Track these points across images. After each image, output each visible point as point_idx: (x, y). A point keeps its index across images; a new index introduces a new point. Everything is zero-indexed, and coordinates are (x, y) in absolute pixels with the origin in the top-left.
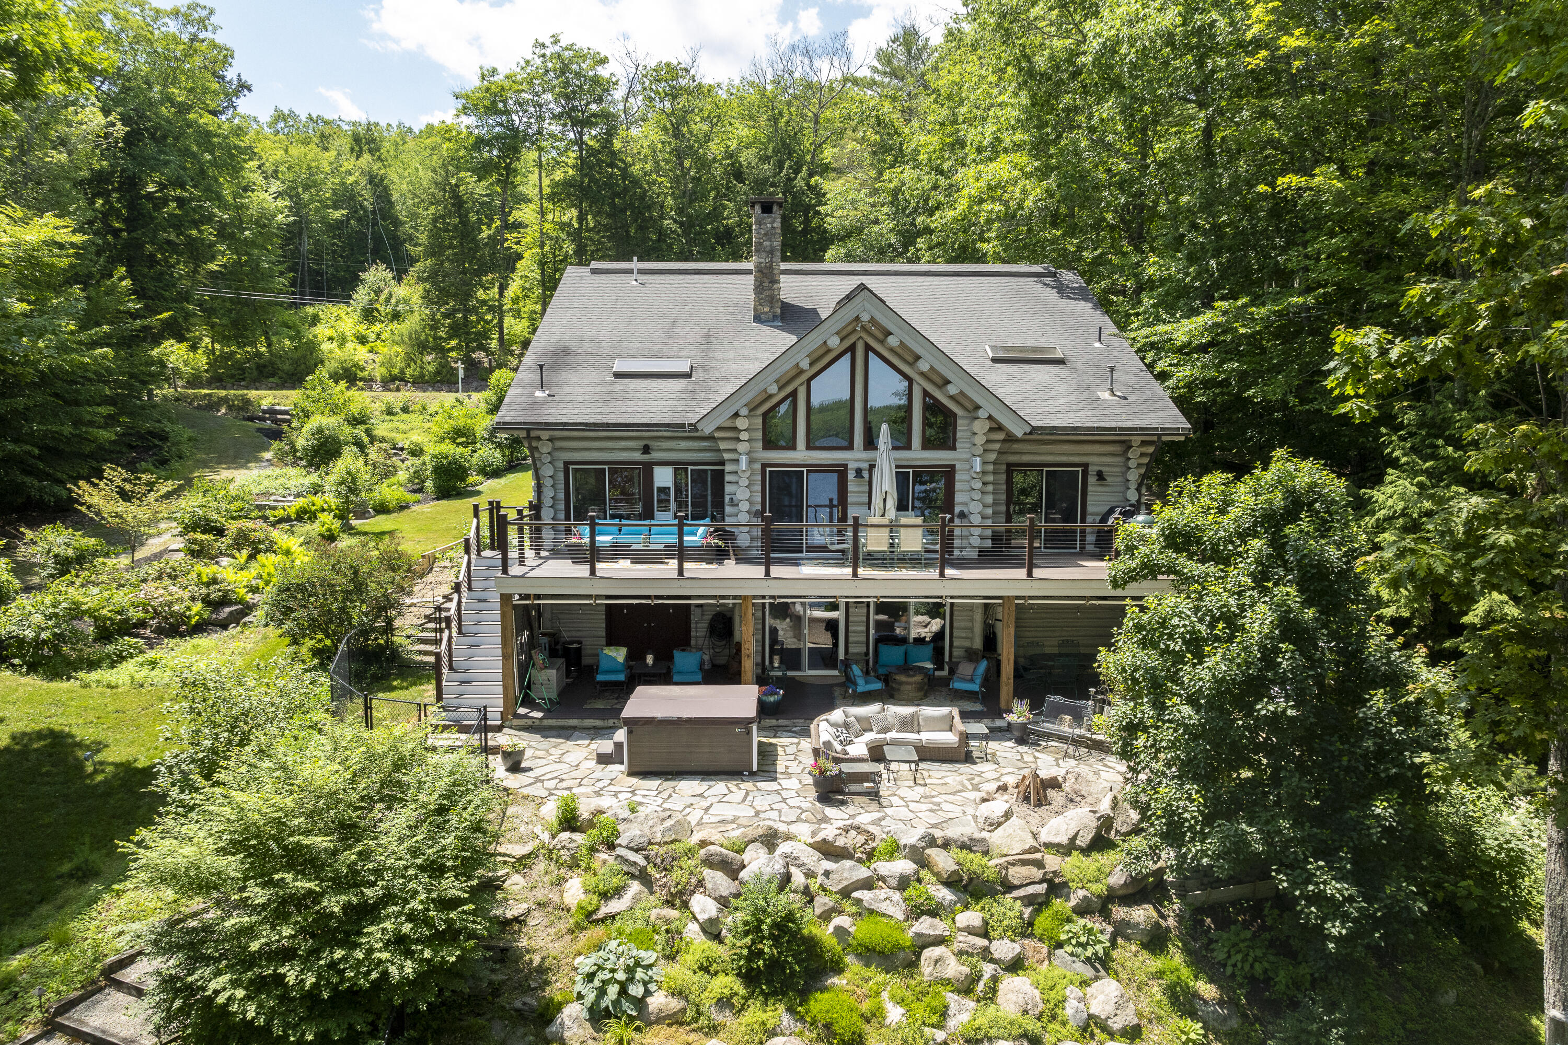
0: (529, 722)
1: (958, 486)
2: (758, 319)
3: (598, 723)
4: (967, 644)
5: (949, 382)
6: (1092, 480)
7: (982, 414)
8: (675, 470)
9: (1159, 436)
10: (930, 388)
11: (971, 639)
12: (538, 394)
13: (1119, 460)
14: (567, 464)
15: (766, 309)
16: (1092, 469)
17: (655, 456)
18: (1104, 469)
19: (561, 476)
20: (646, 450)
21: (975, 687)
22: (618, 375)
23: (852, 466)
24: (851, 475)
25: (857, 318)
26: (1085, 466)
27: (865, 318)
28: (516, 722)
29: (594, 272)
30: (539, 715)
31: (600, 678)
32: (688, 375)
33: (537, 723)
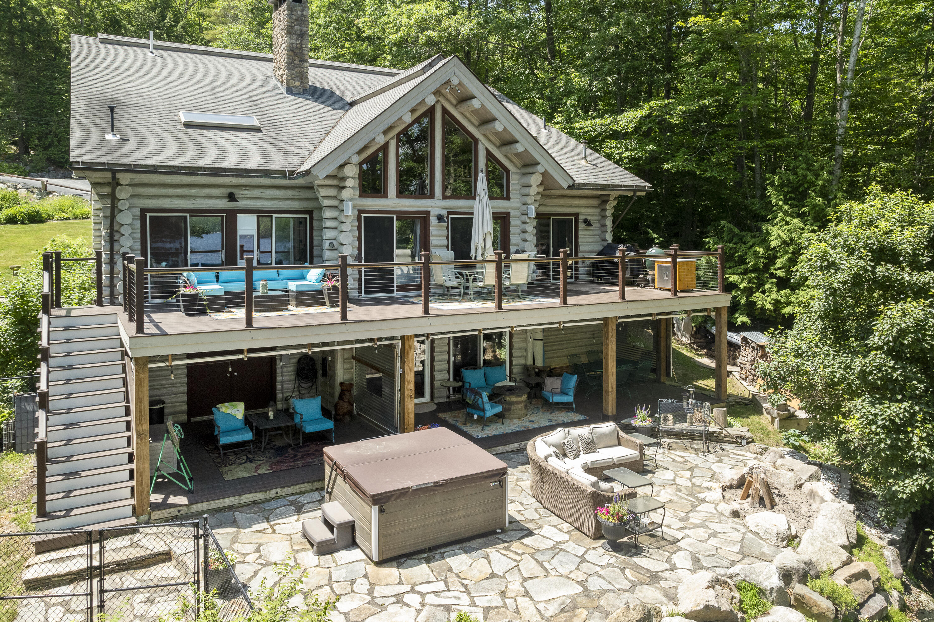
0: (173, 512)
1: (512, 230)
2: (290, 91)
3: (259, 496)
4: (523, 361)
5: (516, 142)
6: (581, 226)
7: (540, 169)
8: (258, 217)
9: (635, 191)
10: (492, 149)
11: (526, 358)
12: (109, 136)
13: (598, 210)
14: (144, 211)
15: (297, 84)
16: (581, 218)
17: (242, 204)
18: (589, 218)
19: (138, 224)
20: (232, 197)
21: (570, 398)
22: (188, 125)
23: (434, 212)
24: (434, 221)
25: (448, 82)
26: (577, 215)
27: (455, 82)
28: (156, 515)
29: (103, 41)
30: (183, 500)
31: (224, 440)
32: (258, 130)
33: (184, 510)
